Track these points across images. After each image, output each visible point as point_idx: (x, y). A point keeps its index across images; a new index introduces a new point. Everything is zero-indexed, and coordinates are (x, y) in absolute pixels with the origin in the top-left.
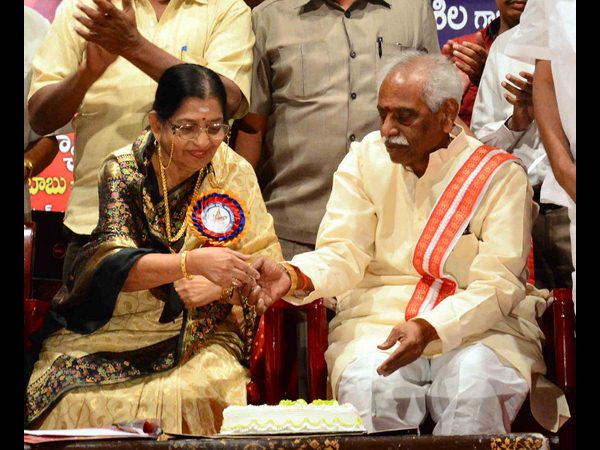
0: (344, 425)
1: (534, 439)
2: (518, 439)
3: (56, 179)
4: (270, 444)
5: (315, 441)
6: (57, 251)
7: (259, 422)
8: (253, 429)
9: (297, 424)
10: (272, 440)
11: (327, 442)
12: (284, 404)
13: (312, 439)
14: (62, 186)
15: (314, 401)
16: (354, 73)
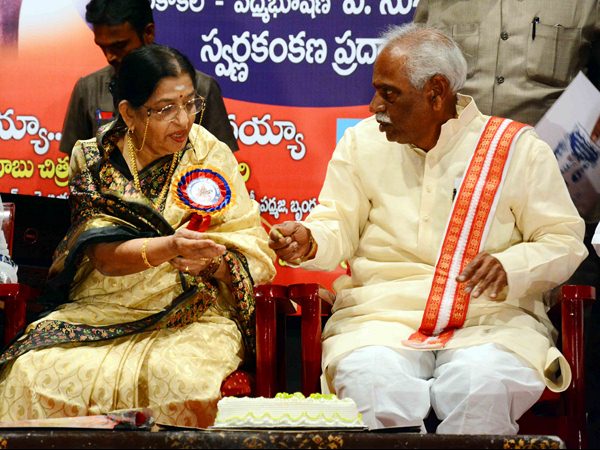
0: (344, 421)
1: (551, 441)
2: (533, 441)
3: (22, 162)
4: (271, 437)
5: (317, 436)
6: (28, 236)
7: (255, 415)
8: (248, 423)
9: (295, 418)
10: (272, 434)
11: (330, 437)
12: (281, 397)
13: (315, 434)
14: (29, 169)
15: (312, 395)
16: (503, 55)
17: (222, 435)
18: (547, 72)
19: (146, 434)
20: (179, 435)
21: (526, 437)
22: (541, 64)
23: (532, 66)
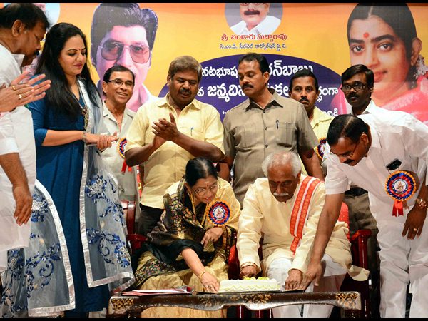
1: (354, 294)
7: (236, 287)
8: (233, 290)
10: (242, 294)
11: (265, 295)
13: (259, 294)
15: (259, 278)
16: (266, 136)
17: (221, 295)
18: (284, 142)
19: (190, 296)
20: (203, 296)
21: (344, 292)
22: (281, 139)
23: (279, 140)
